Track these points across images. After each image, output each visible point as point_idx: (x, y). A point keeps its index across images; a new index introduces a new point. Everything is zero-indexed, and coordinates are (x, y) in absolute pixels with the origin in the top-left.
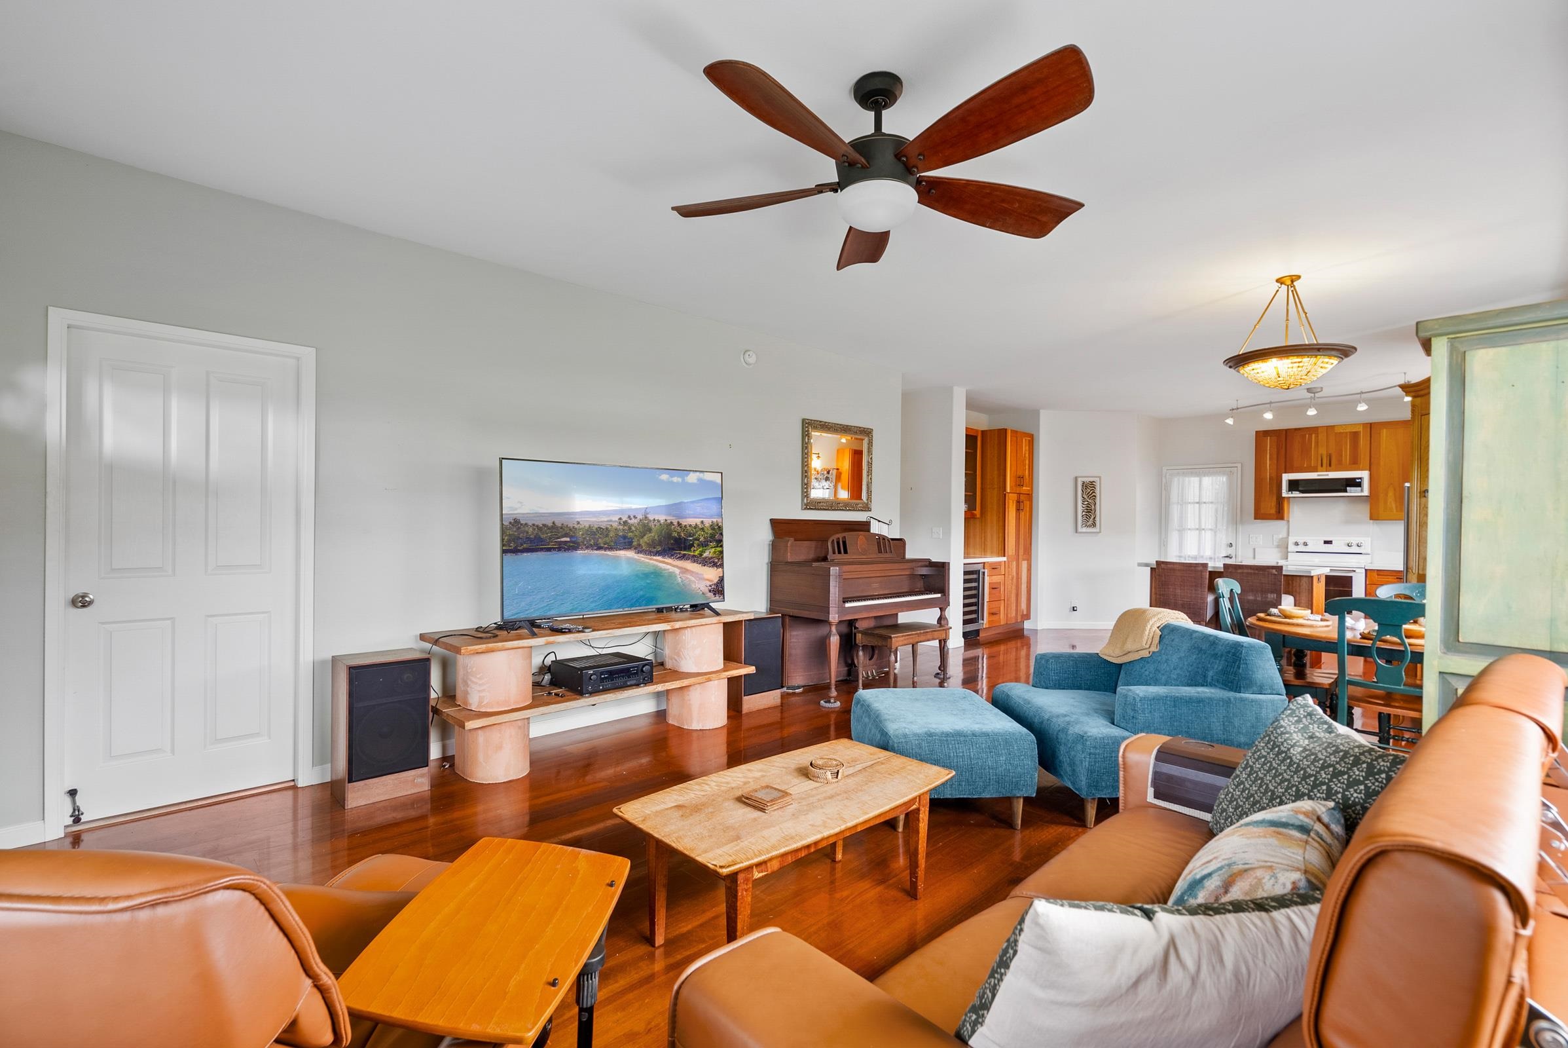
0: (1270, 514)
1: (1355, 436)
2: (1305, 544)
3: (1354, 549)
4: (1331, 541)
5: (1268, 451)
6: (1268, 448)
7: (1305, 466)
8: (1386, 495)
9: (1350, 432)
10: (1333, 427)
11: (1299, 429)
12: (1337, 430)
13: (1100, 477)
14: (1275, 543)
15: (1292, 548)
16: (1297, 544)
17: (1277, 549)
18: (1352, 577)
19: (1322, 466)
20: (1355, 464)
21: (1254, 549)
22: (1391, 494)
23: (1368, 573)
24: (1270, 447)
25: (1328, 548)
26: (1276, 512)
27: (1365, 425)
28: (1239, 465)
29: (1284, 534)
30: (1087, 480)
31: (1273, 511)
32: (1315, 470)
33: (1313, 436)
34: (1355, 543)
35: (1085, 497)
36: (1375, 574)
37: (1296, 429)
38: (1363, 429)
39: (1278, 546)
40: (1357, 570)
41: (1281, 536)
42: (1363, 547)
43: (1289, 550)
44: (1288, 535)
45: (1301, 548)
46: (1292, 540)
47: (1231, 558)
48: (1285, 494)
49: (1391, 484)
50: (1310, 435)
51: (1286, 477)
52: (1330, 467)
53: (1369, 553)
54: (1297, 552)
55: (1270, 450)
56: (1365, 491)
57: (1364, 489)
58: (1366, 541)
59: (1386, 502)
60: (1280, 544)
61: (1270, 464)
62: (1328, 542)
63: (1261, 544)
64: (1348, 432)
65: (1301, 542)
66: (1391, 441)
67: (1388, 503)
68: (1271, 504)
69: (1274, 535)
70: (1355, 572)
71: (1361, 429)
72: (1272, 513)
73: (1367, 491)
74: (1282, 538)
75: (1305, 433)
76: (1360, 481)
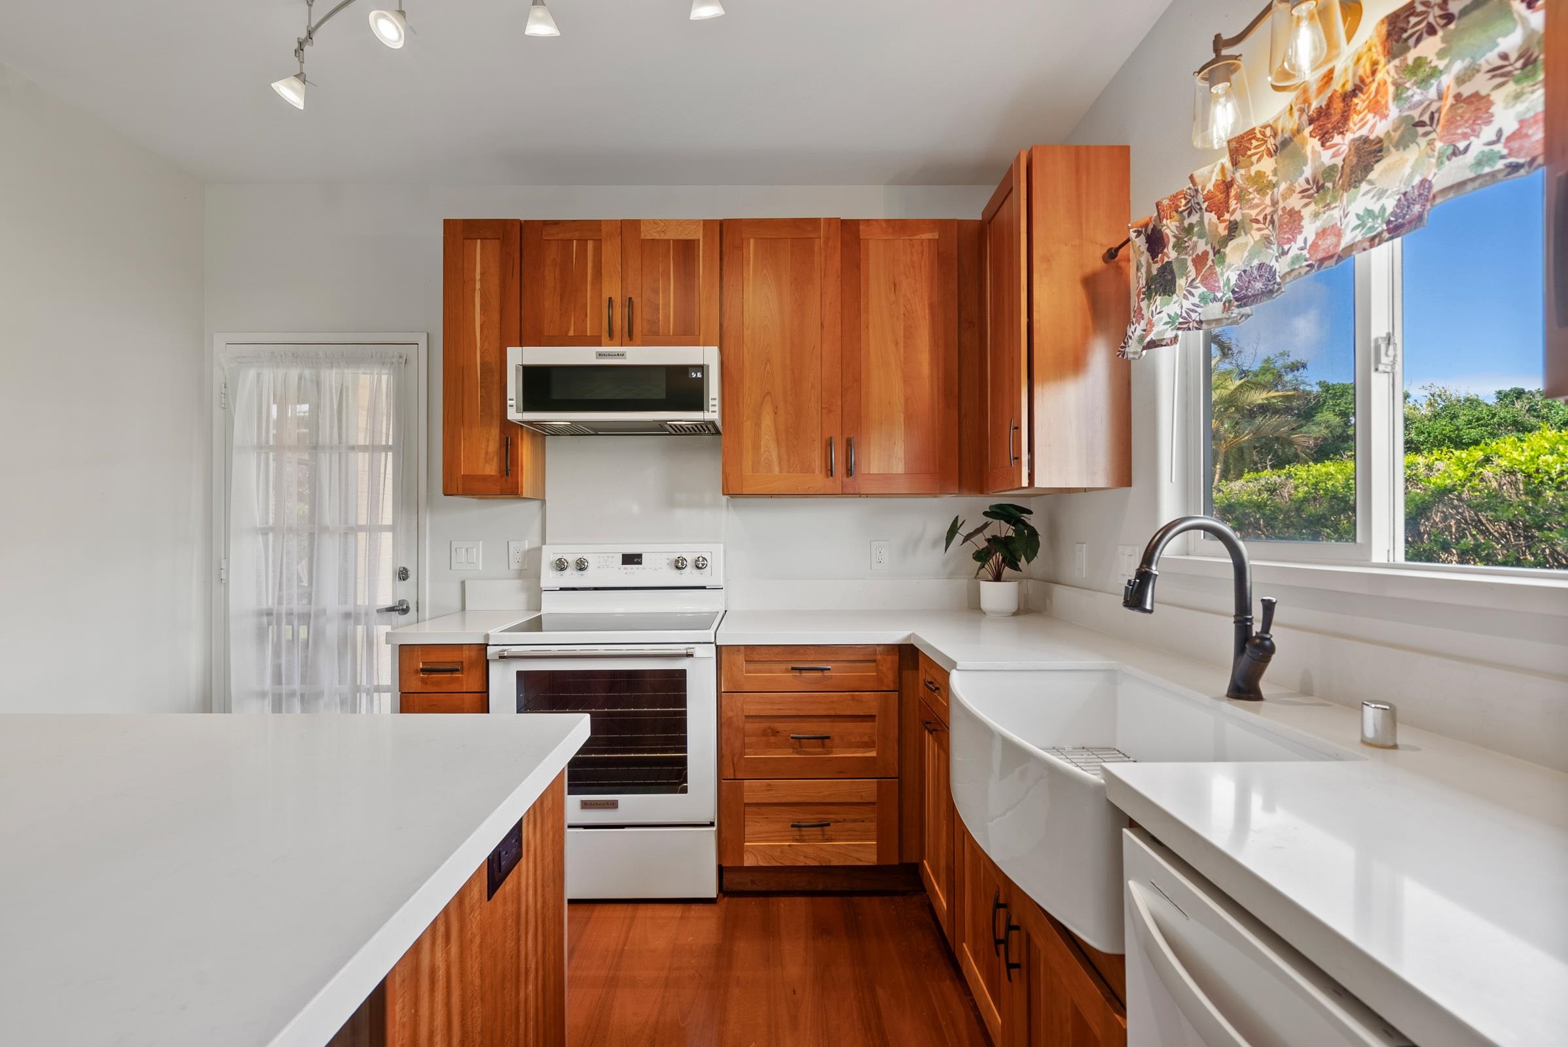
0: (485, 478)
1: (686, 249)
2: (581, 566)
3: (690, 576)
4: (639, 556)
5: (477, 284)
6: (478, 277)
7: (571, 333)
8: (758, 425)
9: (674, 240)
10: (635, 224)
11: (555, 222)
12: (647, 234)
14: (514, 566)
15: (549, 578)
16: (561, 566)
17: (517, 583)
18: (682, 673)
19: (610, 332)
20: (687, 335)
21: (463, 583)
22: (767, 421)
23: (724, 656)
24: (482, 274)
25: (631, 574)
26: (500, 471)
27: (707, 223)
28: (422, 340)
29: (535, 541)
31: (491, 469)
32: (596, 341)
33: (590, 244)
34: (690, 558)
36: (740, 659)
37: (545, 223)
38: (704, 237)
39: (521, 574)
40: (699, 651)
41: (527, 545)
42: (708, 569)
43: (544, 584)
44: (544, 542)
45: (571, 578)
46: (549, 555)
47: (405, 611)
48: (514, 415)
49: (769, 393)
50: (583, 242)
51: (519, 357)
52: (630, 338)
53: (721, 583)
54: (562, 589)
55: (481, 280)
56: (711, 409)
57: (711, 402)
58: (715, 553)
59: (756, 447)
60: (521, 570)
61: (482, 326)
62: (631, 559)
63: (480, 569)
64: (671, 241)
65: (571, 559)
66: (765, 271)
67: (762, 449)
68: (488, 446)
69: (508, 542)
70: (692, 655)
71: (699, 235)
72: (493, 473)
73: (716, 409)
74: (528, 551)
75: (568, 236)
76: (699, 375)
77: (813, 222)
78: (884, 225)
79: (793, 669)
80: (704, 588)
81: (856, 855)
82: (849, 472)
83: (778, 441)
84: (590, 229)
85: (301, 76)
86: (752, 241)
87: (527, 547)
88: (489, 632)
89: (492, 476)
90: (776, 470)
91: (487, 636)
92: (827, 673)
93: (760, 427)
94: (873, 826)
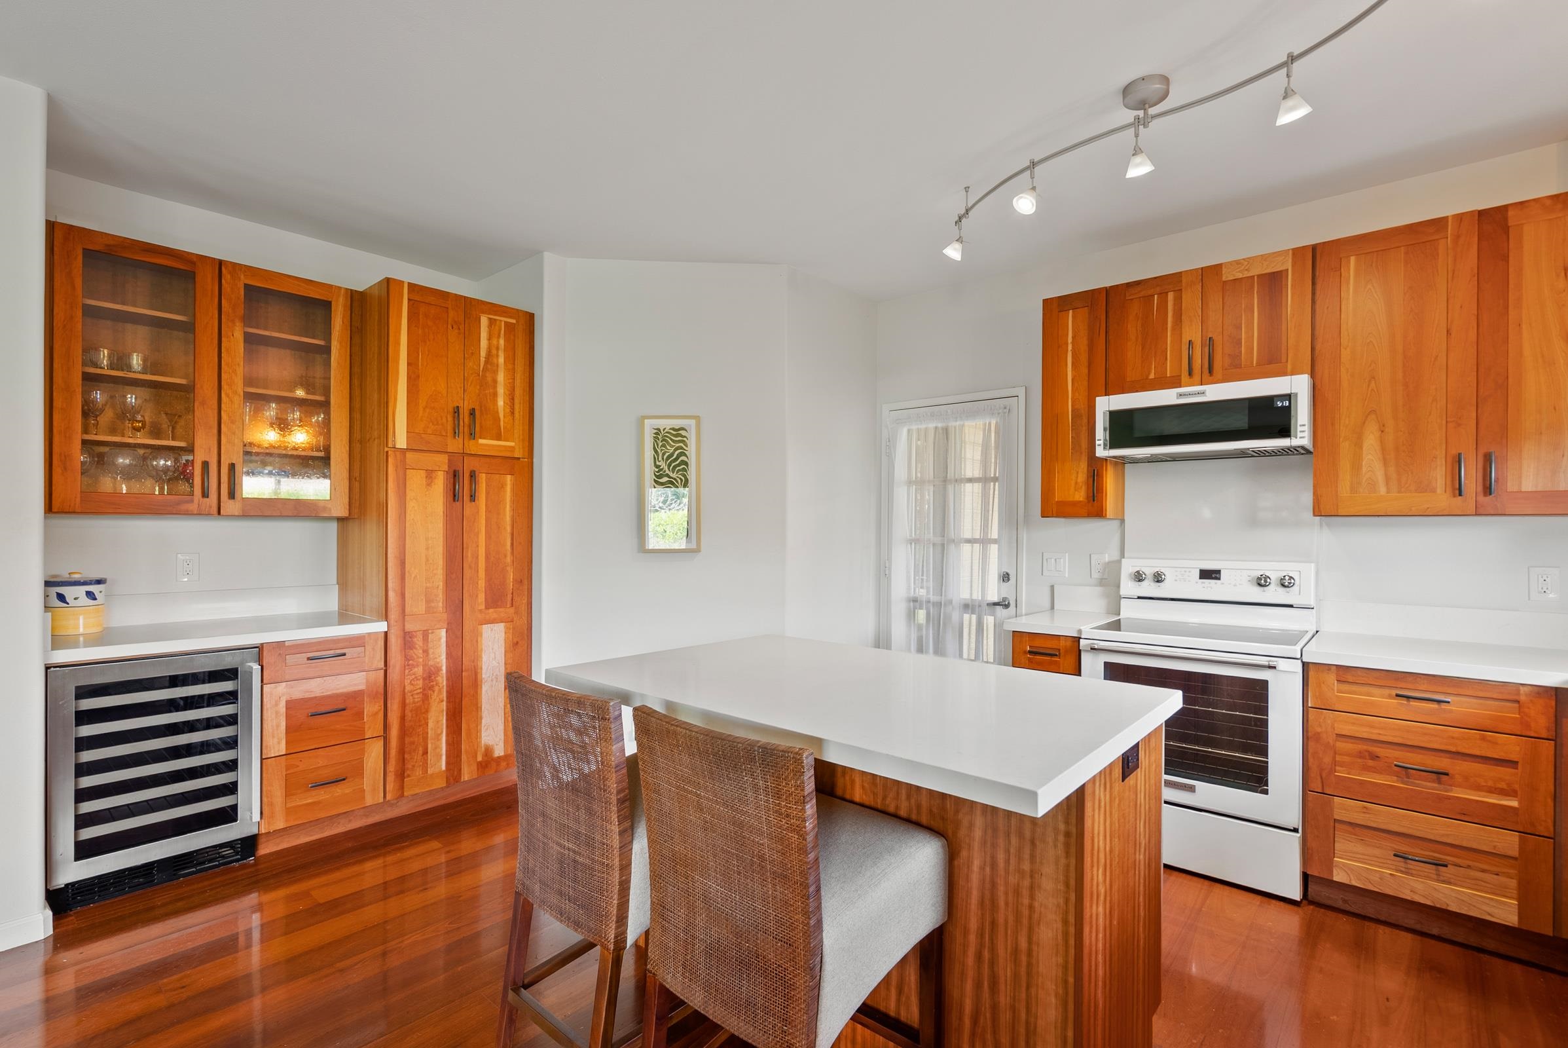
0: (1075, 504)
1: (1273, 282)
2: (1158, 578)
3: (1274, 594)
4: (1218, 572)
5: (1070, 347)
6: (1070, 340)
7: (1152, 376)
8: (1358, 444)
9: (1259, 276)
10: (1217, 269)
11: (1138, 283)
12: (1227, 276)
13: (697, 418)
14: (1096, 575)
15: (1128, 587)
16: (1139, 577)
17: (1099, 589)
18: (1265, 683)
19: (1190, 374)
20: (1272, 364)
21: (1052, 587)
22: (1371, 441)
23: (1312, 674)
24: (1073, 338)
25: (1210, 589)
26: (1088, 497)
27: (1297, 252)
28: (1021, 392)
29: (1115, 555)
30: (666, 424)
31: (1080, 496)
32: (1175, 383)
33: (1171, 296)
34: (1274, 576)
35: (663, 465)
36: (1331, 678)
37: (1129, 285)
38: (1293, 266)
39: (1102, 582)
40: (1282, 664)
41: (1107, 558)
42: (1296, 588)
43: (1123, 592)
44: (1122, 555)
45: (1149, 588)
46: (1128, 567)
47: (1007, 606)
48: (1101, 452)
49: (1374, 411)
50: (1163, 295)
51: (1105, 404)
52: (1210, 374)
53: (1312, 603)
54: (1139, 598)
55: (1073, 343)
56: (1299, 435)
57: (1299, 429)
58: (1305, 574)
59: (1356, 466)
60: (1102, 579)
61: (1073, 380)
62: (1208, 575)
63: (1067, 576)
64: (1256, 277)
65: (1149, 571)
66: (1369, 286)
67: (1364, 469)
68: (1077, 477)
69: (1090, 555)
70: (1274, 668)
71: (1289, 265)
72: (1081, 499)
73: (1306, 434)
74: (1109, 562)
75: (1150, 292)
76: (1286, 403)
77: (1438, 224)
78: (1548, 202)
79: (1397, 695)
80: (1291, 606)
81: (1485, 908)
82: (1488, 490)
83: (1385, 462)
84: (1171, 283)
85: (960, 240)
86: (1353, 259)
87: (1107, 560)
88: (1082, 628)
89: (1081, 501)
90: (1383, 490)
91: (1080, 631)
92: (1444, 706)
93: (1361, 447)
94: (1513, 883)
